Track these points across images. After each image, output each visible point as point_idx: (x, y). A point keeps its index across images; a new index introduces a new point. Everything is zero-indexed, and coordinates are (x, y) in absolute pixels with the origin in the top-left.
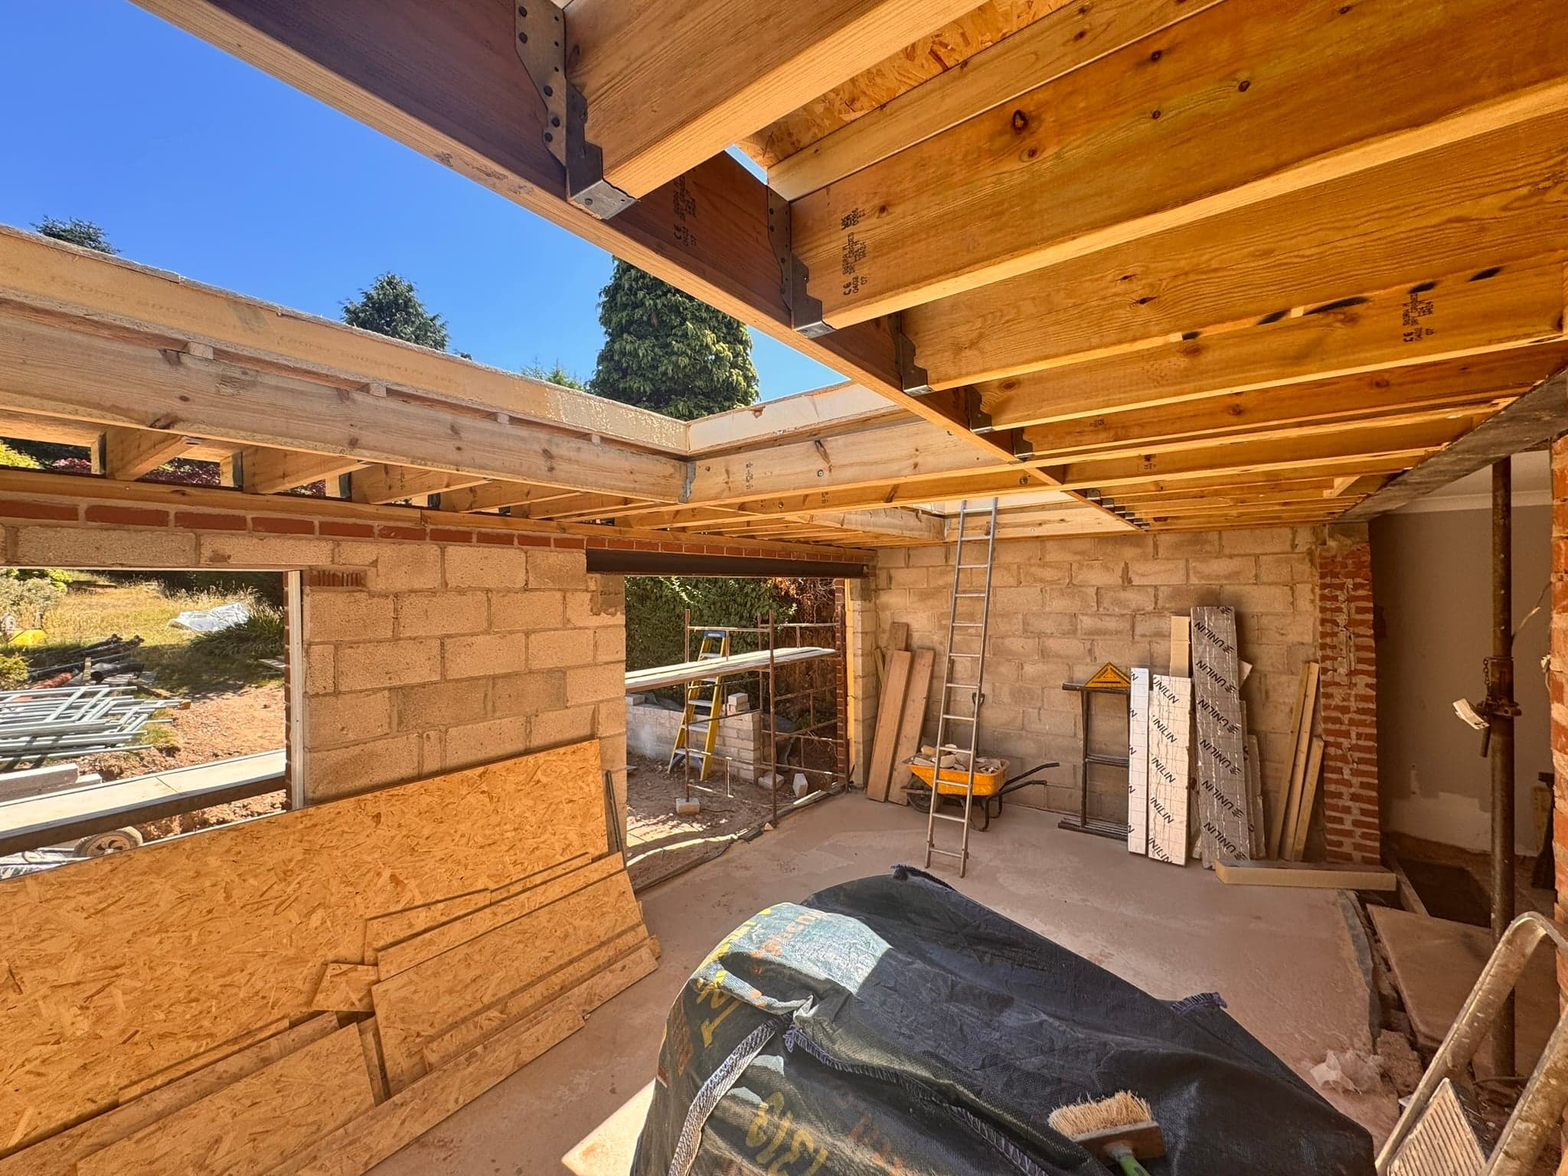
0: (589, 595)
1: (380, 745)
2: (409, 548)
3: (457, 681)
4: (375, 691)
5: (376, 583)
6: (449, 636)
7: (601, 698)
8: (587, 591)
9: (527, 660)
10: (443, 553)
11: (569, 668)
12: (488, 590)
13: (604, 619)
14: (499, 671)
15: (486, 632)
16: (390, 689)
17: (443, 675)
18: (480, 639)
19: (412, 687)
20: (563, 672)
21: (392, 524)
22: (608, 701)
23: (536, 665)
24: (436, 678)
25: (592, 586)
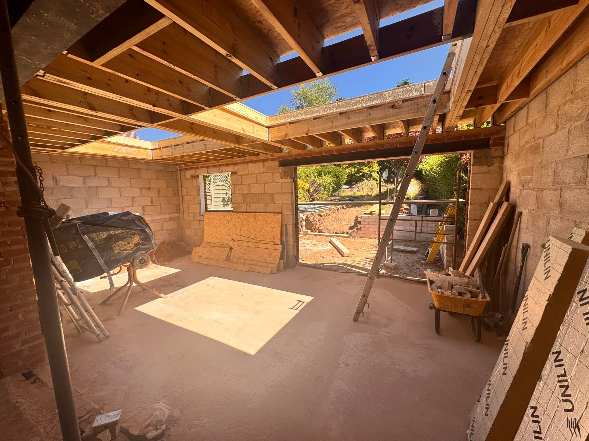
0: (279, 173)
1: (241, 204)
2: (243, 165)
3: (252, 194)
4: (240, 194)
5: (239, 174)
6: (250, 184)
7: (283, 203)
8: (279, 172)
9: (265, 190)
10: (248, 165)
11: (275, 193)
12: (256, 174)
13: (284, 180)
14: (259, 192)
15: (256, 183)
16: (242, 194)
17: (249, 192)
18: (255, 185)
19: (245, 194)
20: (273, 194)
21: (240, 161)
22: (286, 204)
23: (267, 192)
24: (248, 193)
25: (280, 170)
